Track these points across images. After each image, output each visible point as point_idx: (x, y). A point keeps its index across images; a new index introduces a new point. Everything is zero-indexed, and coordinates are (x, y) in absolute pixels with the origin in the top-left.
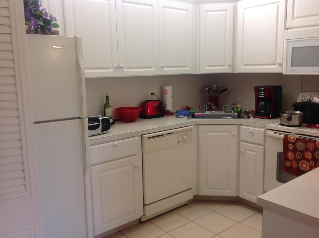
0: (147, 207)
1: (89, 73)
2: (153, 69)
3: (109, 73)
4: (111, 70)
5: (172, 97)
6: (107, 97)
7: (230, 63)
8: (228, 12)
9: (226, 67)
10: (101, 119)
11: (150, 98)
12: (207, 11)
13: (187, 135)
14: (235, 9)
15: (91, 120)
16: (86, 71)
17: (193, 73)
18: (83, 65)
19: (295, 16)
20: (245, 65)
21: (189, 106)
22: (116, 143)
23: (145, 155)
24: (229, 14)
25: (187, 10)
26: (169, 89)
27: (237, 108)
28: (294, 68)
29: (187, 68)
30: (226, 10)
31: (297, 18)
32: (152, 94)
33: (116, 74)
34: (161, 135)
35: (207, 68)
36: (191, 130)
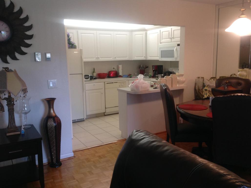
0: (106, 109)
1: (85, 60)
2: (111, 58)
3: (94, 60)
4: (95, 59)
5: (122, 70)
6: (94, 69)
7: (145, 56)
8: (143, 35)
9: (143, 57)
10: (90, 75)
11: (113, 70)
12: (135, 35)
13: (124, 84)
14: (146, 34)
15: (85, 76)
16: (84, 59)
17: (130, 60)
18: (83, 57)
19: (163, 38)
20: (150, 57)
21: (131, 74)
22: (94, 84)
23: (106, 89)
24: (144, 36)
25: (127, 35)
26: (120, 66)
27: (149, 75)
28: (162, 58)
29: (127, 58)
30: (143, 34)
31: (163, 39)
32: (114, 68)
33: (97, 60)
34: (112, 83)
35: (136, 58)
36: (125, 82)
